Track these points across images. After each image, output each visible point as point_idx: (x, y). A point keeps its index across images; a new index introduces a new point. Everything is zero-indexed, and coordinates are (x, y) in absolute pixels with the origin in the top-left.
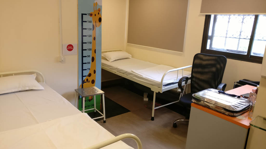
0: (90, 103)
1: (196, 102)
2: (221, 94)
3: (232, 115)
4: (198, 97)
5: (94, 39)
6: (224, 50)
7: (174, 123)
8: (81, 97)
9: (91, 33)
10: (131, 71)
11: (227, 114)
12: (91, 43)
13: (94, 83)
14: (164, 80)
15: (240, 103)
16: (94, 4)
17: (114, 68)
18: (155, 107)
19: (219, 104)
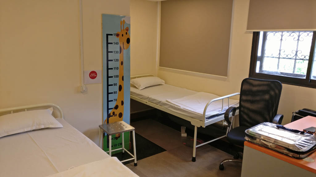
0: (118, 141)
1: (250, 140)
2: (279, 129)
3: (297, 157)
4: (253, 133)
5: (122, 63)
6: (277, 73)
7: (220, 164)
8: (106, 135)
9: (117, 56)
10: (165, 100)
11: (291, 156)
12: (117, 68)
13: (122, 116)
14: (207, 111)
15: (306, 141)
16: (121, 22)
17: (144, 97)
18: (197, 145)
19: (280, 143)
